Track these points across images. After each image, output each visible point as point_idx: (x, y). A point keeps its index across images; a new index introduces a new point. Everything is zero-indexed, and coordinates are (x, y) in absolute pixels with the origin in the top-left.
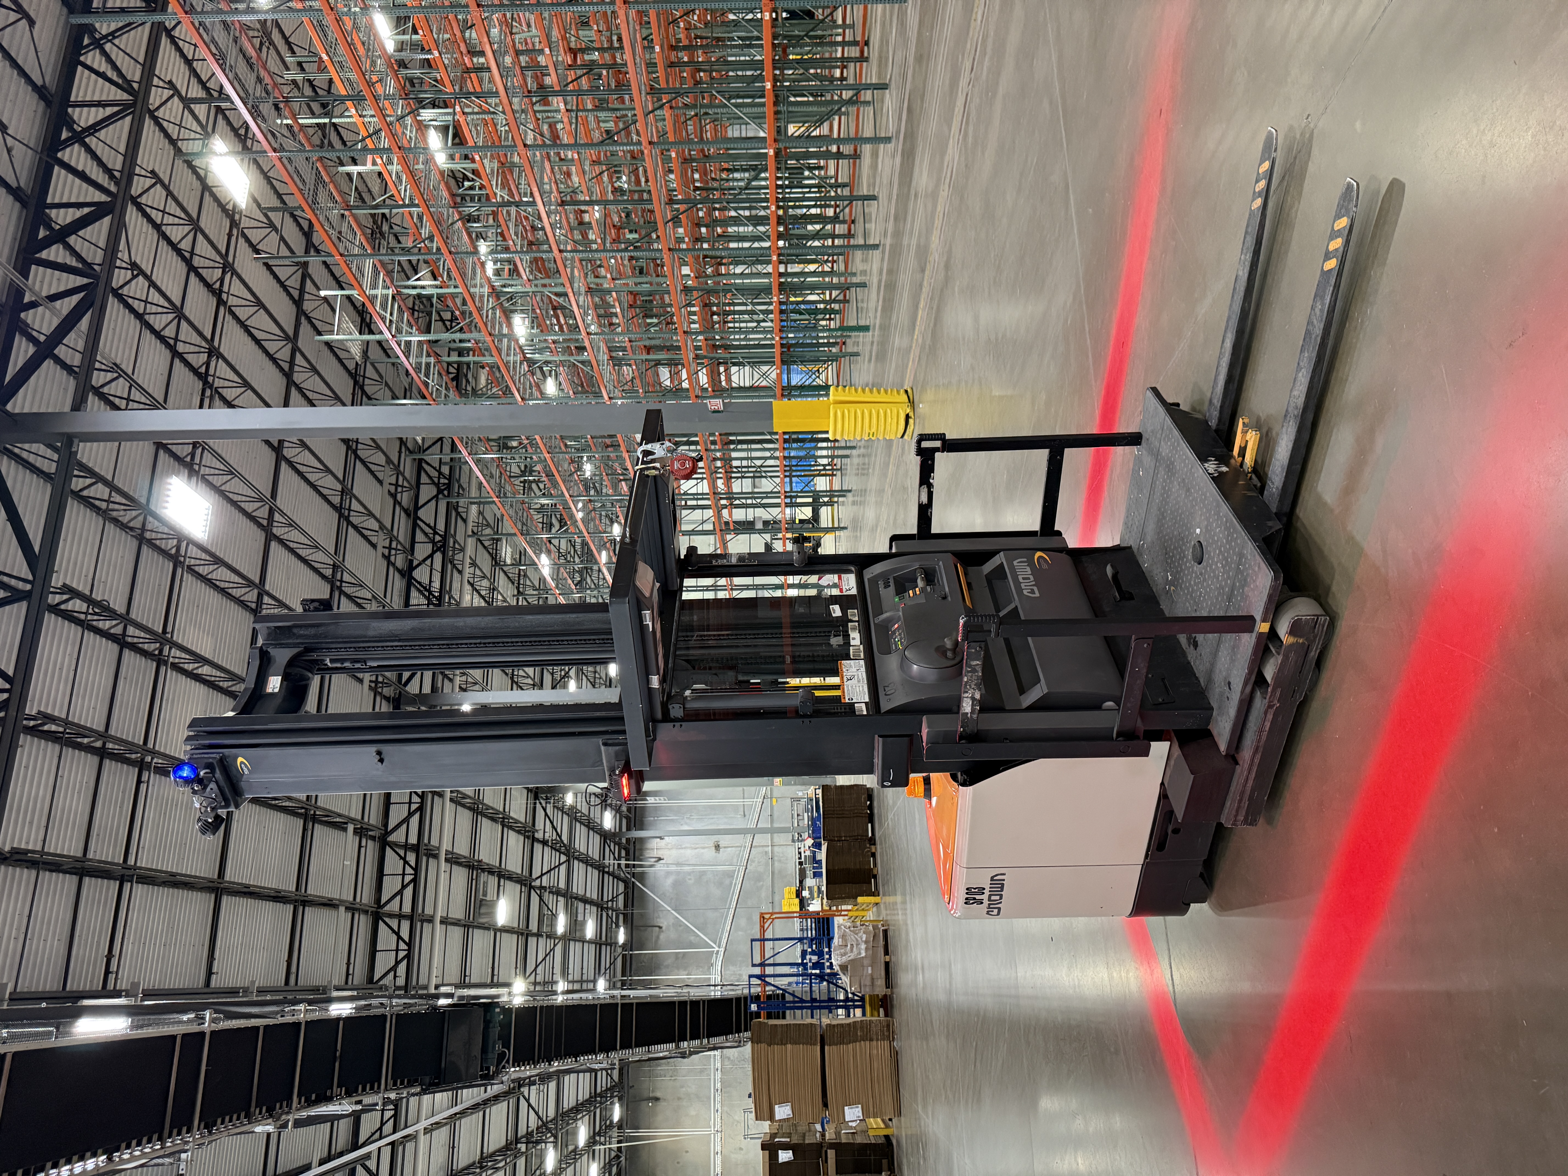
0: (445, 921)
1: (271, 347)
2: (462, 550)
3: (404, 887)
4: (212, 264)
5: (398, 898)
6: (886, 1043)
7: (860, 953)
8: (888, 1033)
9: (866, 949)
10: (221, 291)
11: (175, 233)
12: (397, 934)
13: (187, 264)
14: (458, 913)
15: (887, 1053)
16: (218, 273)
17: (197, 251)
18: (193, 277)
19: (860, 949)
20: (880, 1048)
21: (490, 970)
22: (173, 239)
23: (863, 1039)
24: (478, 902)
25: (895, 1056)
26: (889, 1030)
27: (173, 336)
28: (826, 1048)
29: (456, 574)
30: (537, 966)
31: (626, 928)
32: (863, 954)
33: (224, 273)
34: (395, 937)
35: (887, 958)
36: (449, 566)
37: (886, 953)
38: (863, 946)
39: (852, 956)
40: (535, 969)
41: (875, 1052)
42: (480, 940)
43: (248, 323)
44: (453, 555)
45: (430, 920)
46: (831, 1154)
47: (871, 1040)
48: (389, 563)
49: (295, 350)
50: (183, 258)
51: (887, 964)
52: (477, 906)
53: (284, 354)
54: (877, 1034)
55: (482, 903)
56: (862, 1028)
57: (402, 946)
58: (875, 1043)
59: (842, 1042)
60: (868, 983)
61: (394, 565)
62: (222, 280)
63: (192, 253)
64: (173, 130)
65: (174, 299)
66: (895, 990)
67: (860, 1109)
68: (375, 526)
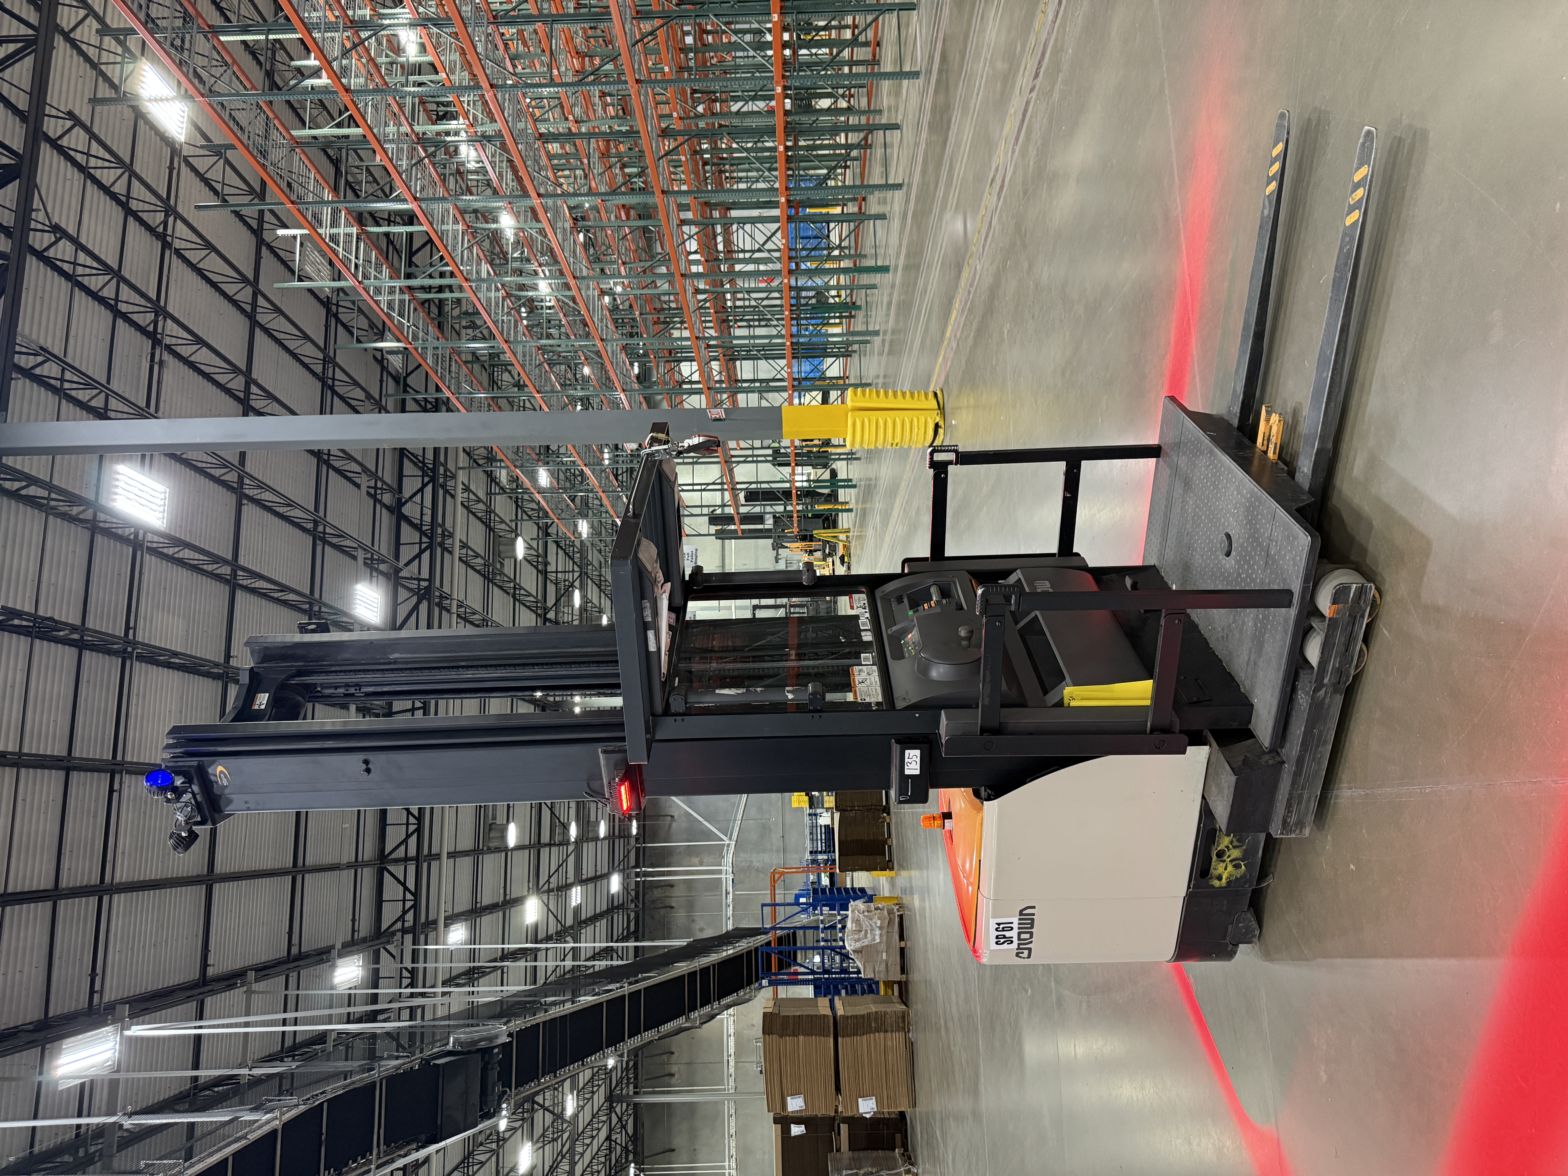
0: (452, 855)
1: (230, 289)
2: (454, 477)
3: (408, 836)
4: (152, 208)
5: (403, 847)
6: (902, 1034)
7: (874, 939)
8: (903, 1024)
9: (881, 935)
10: (165, 235)
11: (107, 177)
12: (404, 884)
13: (123, 208)
14: (466, 842)
15: (902, 1045)
16: (161, 217)
17: (134, 194)
18: (131, 222)
19: (874, 935)
20: (895, 1039)
21: (502, 891)
22: (104, 182)
23: (878, 1030)
24: (487, 827)
25: (911, 1047)
26: (904, 1021)
27: (113, 296)
28: (840, 1039)
29: (449, 499)
30: (550, 877)
31: (638, 821)
32: (878, 940)
33: (167, 216)
34: (401, 888)
35: (903, 944)
36: (441, 492)
37: (902, 938)
38: (878, 932)
39: (866, 942)
40: (548, 881)
41: (889, 1043)
42: (491, 864)
43: (200, 266)
44: (445, 481)
45: (438, 857)
46: (844, 1128)
47: (886, 1031)
48: (376, 500)
49: (257, 292)
50: (119, 202)
51: (902, 950)
52: (487, 830)
53: (245, 295)
54: (892, 1026)
55: (491, 827)
56: (876, 1020)
57: (409, 896)
58: (889, 1034)
59: (855, 1034)
60: (882, 968)
61: (380, 502)
62: (165, 223)
63: (128, 196)
64: (92, 52)
65: (109, 262)
66: (910, 976)
67: (874, 1101)
68: (358, 469)
